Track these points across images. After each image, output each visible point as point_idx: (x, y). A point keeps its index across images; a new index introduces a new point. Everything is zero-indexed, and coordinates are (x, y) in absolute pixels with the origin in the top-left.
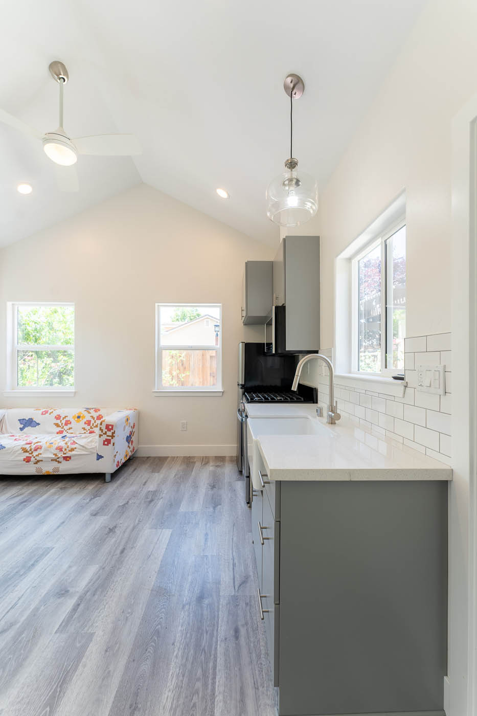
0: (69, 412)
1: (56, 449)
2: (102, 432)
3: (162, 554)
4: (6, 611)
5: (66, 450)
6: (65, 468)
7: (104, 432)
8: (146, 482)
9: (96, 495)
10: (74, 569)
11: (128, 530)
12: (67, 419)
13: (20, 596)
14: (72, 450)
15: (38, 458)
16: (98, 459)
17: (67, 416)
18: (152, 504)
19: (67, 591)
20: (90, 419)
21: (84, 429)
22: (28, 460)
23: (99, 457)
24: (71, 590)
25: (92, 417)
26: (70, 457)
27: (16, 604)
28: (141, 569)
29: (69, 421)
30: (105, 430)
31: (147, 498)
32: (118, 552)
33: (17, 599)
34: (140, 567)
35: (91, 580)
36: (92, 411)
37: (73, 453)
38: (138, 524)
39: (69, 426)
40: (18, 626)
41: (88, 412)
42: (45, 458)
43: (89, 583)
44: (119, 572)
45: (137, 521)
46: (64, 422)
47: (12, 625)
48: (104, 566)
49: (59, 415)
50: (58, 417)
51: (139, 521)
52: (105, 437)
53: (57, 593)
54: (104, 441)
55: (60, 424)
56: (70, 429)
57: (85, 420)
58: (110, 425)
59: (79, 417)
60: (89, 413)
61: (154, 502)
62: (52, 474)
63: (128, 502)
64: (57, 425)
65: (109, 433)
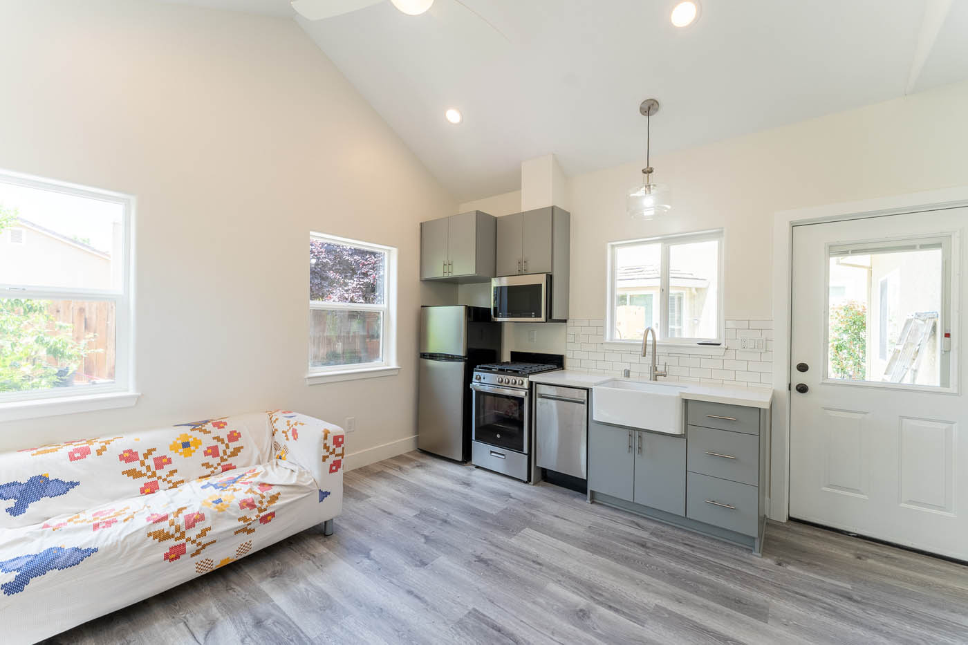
0: (162, 438)
1: (242, 507)
2: (328, 451)
5: (261, 502)
6: (264, 536)
7: (331, 450)
8: (383, 511)
12: (155, 454)
14: (274, 498)
15: (204, 540)
16: (321, 500)
17: (154, 449)
20: (215, 443)
21: (207, 465)
22: (175, 554)
23: (324, 495)
25: (218, 438)
26: (273, 514)
29: (165, 457)
30: (332, 447)
35: (574, 592)
36: (209, 427)
37: (279, 503)
39: (168, 468)
41: (201, 430)
42: (221, 533)
43: (579, 595)
46: (150, 462)
49: (132, 451)
50: (130, 456)
52: (332, 458)
54: (331, 466)
55: (144, 470)
56: (172, 473)
57: (203, 448)
58: (340, 436)
59: (186, 445)
60: (206, 432)
62: (235, 559)
63: (422, 535)
64: (134, 474)
65: (339, 451)
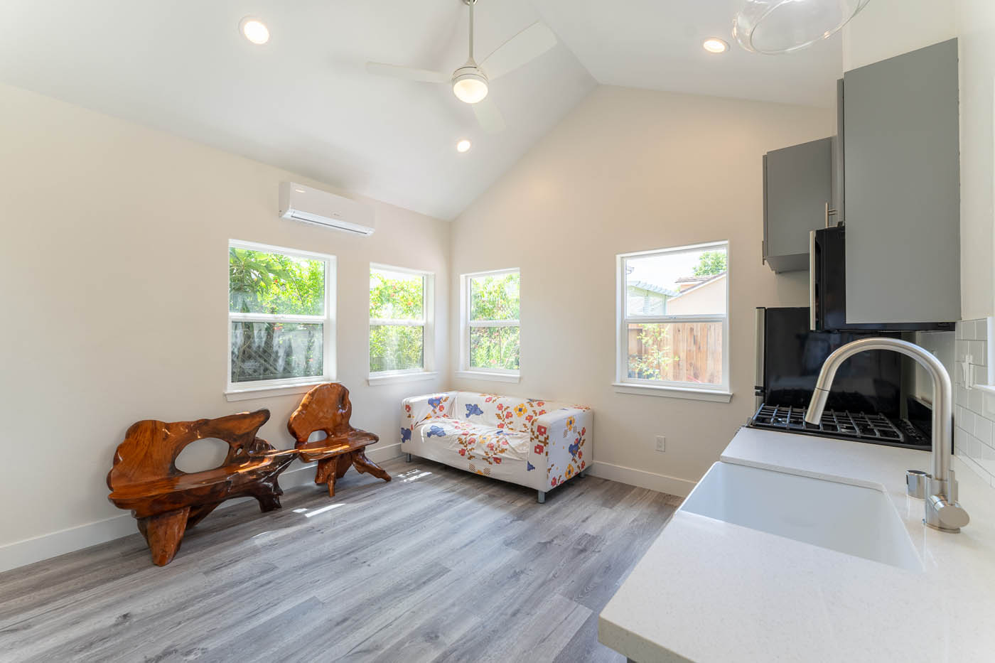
0: (511, 402)
1: (488, 446)
2: (534, 435)
3: (561, 645)
4: (379, 628)
5: (496, 449)
6: (496, 472)
7: (535, 435)
8: (587, 518)
9: (520, 516)
10: (456, 609)
11: (535, 585)
12: (509, 410)
13: (398, 616)
14: (503, 451)
15: (471, 454)
16: (529, 470)
17: (509, 407)
18: (582, 556)
19: (437, 637)
20: (532, 414)
21: (525, 425)
22: (462, 453)
23: (531, 467)
24: (442, 638)
25: (534, 411)
26: (500, 460)
27: (390, 624)
28: (525, 654)
29: (511, 413)
30: (537, 433)
31: (579, 544)
32: (510, 611)
33: (393, 619)
34: (525, 651)
35: (465, 636)
36: (535, 404)
37: (504, 454)
38: (551, 580)
39: (510, 419)
40: (381, 652)
41: (530, 404)
42: (477, 454)
43: (462, 639)
44: (498, 642)
45: (551, 575)
46: (505, 413)
47: (377, 648)
48: (486, 624)
49: (501, 405)
50: (500, 407)
51: (554, 576)
52: (536, 442)
53: (428, 633)
54: (536, 448)
55: (501, 415)
56: (511, 423)
57: (526, 415)
58: (543, 427)
59: (520, 410)
60: (532, 406)
61: (587, 553)
62: (484, 475)
63: (552, 541)
64: (498, 416)
65: (542, 438)
